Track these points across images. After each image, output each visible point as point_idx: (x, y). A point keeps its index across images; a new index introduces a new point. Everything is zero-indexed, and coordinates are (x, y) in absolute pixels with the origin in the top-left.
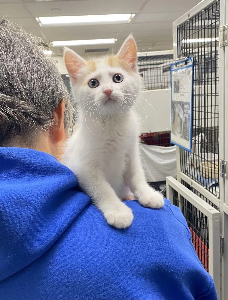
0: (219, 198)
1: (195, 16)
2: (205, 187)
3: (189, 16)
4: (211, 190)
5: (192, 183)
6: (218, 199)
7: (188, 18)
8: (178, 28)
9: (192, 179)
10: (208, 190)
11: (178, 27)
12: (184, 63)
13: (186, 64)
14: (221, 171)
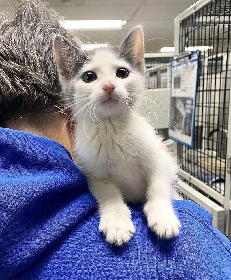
0: (224, 195)
1: (203, 8)
2: (206, 183)
3: (195, 8)
4: (214, 187)
5: (190, 179)
6: (223, 197)
7: (194, 11)
8: (181, 24)
9: (191, 174)
10: (210, 187)
11: (181, 22)
12: (188, 57)
13: (190, 58)
14: (228, 167)
